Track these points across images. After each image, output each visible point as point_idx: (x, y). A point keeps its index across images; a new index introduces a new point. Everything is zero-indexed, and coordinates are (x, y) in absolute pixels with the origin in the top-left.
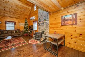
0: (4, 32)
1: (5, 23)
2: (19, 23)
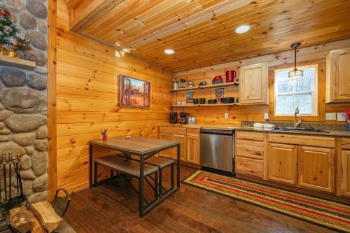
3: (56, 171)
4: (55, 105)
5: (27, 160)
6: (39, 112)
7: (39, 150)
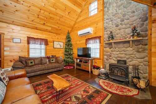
0: (30, 62)
1: (28, 43)
2: (54, 41)
3: (151, 75)
4: (151, 50)
5: (141, 67)
6: (145, 53)
7: (145, 65)
